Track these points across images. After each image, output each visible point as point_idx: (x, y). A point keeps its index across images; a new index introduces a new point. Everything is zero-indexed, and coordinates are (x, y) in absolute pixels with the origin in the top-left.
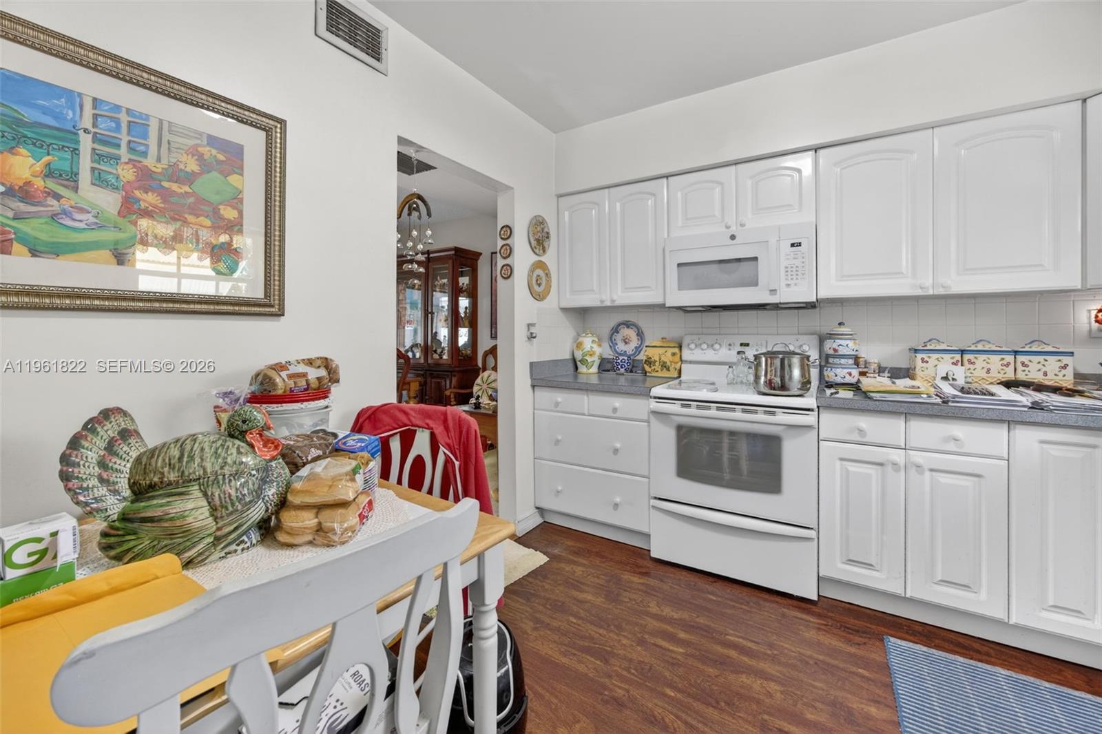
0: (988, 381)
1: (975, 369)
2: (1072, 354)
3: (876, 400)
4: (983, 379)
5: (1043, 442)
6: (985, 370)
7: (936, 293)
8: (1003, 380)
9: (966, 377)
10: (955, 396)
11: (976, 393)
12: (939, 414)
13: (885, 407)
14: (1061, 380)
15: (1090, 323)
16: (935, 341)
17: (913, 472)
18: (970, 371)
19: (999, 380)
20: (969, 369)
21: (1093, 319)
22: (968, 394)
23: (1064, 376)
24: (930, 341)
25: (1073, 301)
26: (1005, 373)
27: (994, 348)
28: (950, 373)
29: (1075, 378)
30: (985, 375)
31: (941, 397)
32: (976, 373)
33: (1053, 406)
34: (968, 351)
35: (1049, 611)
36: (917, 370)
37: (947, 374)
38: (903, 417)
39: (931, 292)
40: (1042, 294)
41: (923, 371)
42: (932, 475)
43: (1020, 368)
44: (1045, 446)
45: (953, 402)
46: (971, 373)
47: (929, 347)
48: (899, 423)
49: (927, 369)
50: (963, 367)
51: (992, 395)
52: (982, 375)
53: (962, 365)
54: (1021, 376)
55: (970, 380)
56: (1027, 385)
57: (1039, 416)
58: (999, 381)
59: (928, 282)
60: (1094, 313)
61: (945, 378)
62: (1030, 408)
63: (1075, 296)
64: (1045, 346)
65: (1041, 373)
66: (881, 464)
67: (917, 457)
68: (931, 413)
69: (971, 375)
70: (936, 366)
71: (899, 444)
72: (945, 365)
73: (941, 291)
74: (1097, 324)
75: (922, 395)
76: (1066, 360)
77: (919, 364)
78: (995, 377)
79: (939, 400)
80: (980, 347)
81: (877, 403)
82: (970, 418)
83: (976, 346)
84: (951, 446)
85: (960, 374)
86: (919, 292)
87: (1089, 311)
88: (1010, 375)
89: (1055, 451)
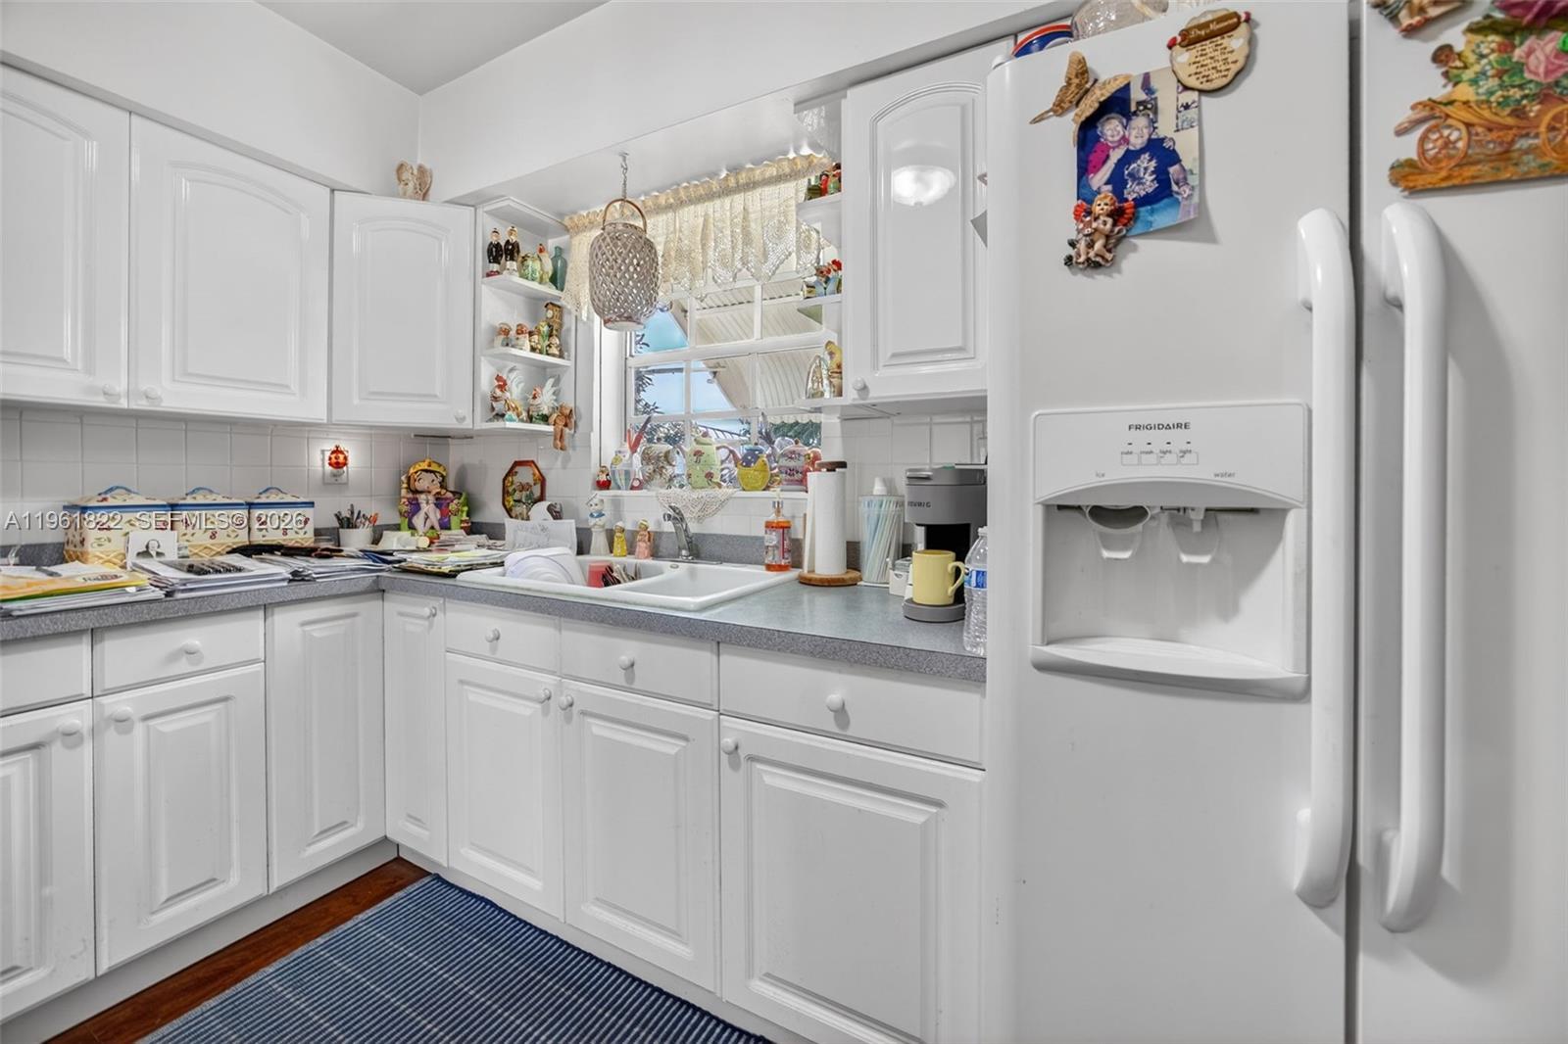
0: (212, 550)
1: (193, 535)
2: (312, 504)
3: (19, 617)
4: (206, 548)
5: (304, 624)
6: (209, 533)
7: (134, 406)
8: (235, 546)
9: (179, 549)
10: (185, 582)
11: (218, 571)
12: (163, 617)
13: (46, 625)
14: (302, 539)
15: (323, 466)
16: (124, 491)
17: (111, 736)
18: (186, 537)
19: (229, 546)
20: (185, 535)
21: (327, 462)
22: (204, 574)
23: (305, 533)
24: (111, 490)
25: (308, 438)
26: (237, 536)
27: (220, 500)
28: (153, 544)
29: (315, 535)
30: (209, 542)
31: (161, 588)
32: (195, 541)
33: (316, 574)
34: (182, 505)
35: (318, 841)
36: (87, 544)
37: (147, 547)
38: (86, 639)
39: (123, 404)
40: (275, 425)
41: (99, 545)
42: (148, 727)
43: (256, 525)
44: (307, 628)
45: (183, 591)
46: (188, 541)
47: (111, 502)
48: (79, 652)
49: (109, 541)
50: (175, 532)
51: (239, 570)
52: (204, 542)
53: (172, 529)
54: (258, 538)
55: (185, 552)
56: (271, 549)
57: (302, 589)
58: (229, 549)
59: (121, 387)
60: (328, 454)
61: (145, 554)
62: (290, 581)
63: (309, 431)
64: (284, 496)
65: (280, 532)
66: (35, 747)
67: (120, 704)
68: (148, 618)
69: (186, 544)
70: (128, 533)
71: (79, 693)
72: (143, 532)
73: (142, 405)
74: (331, 468)
75: (128, 589)
76: (308, 512)
77: (92, 535)
78: (223, 544)
79: (160, 594)
80: (200, 500)
81: (24, 621)
82: (214, 612)
83: (195, 498)
84: (183, 666)
85: (169, 543)
86: (100, 401)
87: (323, 452)
88: (243, 539)
89: (317, 631)
